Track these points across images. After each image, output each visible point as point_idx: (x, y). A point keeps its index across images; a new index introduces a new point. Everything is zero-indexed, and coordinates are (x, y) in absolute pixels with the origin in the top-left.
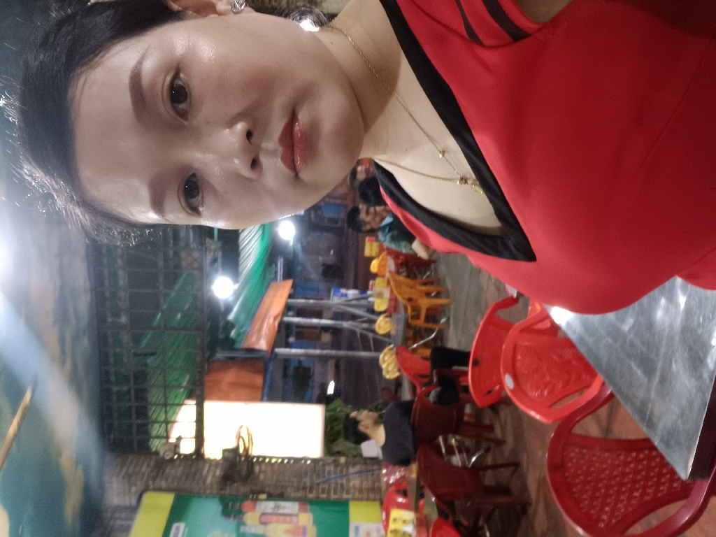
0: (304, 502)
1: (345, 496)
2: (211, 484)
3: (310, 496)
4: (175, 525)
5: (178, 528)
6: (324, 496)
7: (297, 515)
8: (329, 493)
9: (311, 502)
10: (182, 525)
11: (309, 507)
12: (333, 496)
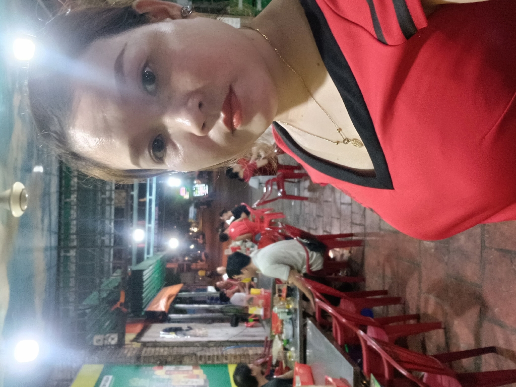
0: (196, 366)
1: (225, 361)
2: (131, 357)
3: (200, 362)
5: (108, 378)
6: (210, 362)
7: (192, 371)
8: (213, 361)
9: (201, 366)
10: (111, 377)
12: (216, 362)
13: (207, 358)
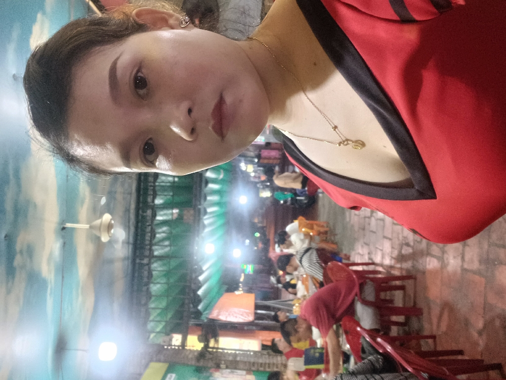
0: (249, 371)
2: (192, 358)
3: (253, 369)
4: (169, 376)
5: (171, 376)
6: (262, 369)
7: (245, 376)
10: (174, 375)
11: (252, 372)
13: (259, 365)
